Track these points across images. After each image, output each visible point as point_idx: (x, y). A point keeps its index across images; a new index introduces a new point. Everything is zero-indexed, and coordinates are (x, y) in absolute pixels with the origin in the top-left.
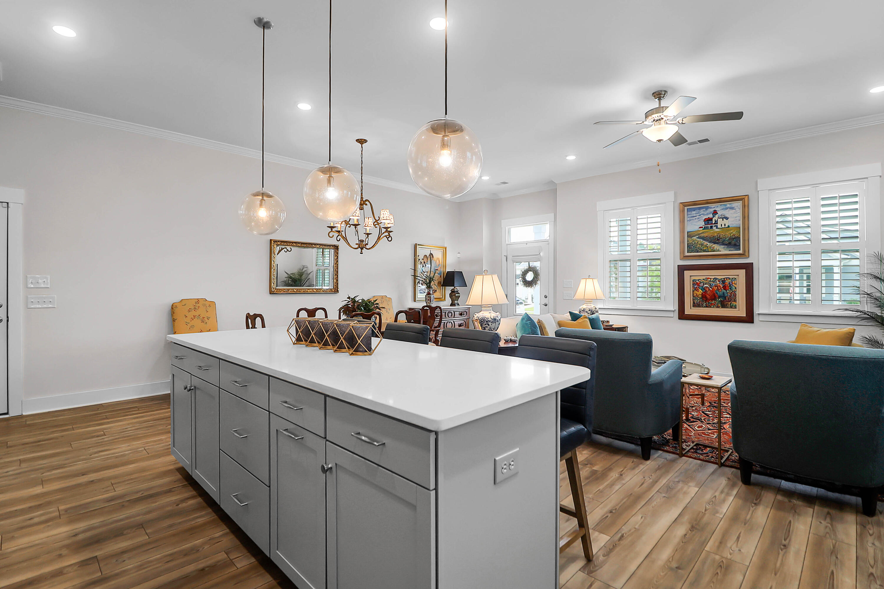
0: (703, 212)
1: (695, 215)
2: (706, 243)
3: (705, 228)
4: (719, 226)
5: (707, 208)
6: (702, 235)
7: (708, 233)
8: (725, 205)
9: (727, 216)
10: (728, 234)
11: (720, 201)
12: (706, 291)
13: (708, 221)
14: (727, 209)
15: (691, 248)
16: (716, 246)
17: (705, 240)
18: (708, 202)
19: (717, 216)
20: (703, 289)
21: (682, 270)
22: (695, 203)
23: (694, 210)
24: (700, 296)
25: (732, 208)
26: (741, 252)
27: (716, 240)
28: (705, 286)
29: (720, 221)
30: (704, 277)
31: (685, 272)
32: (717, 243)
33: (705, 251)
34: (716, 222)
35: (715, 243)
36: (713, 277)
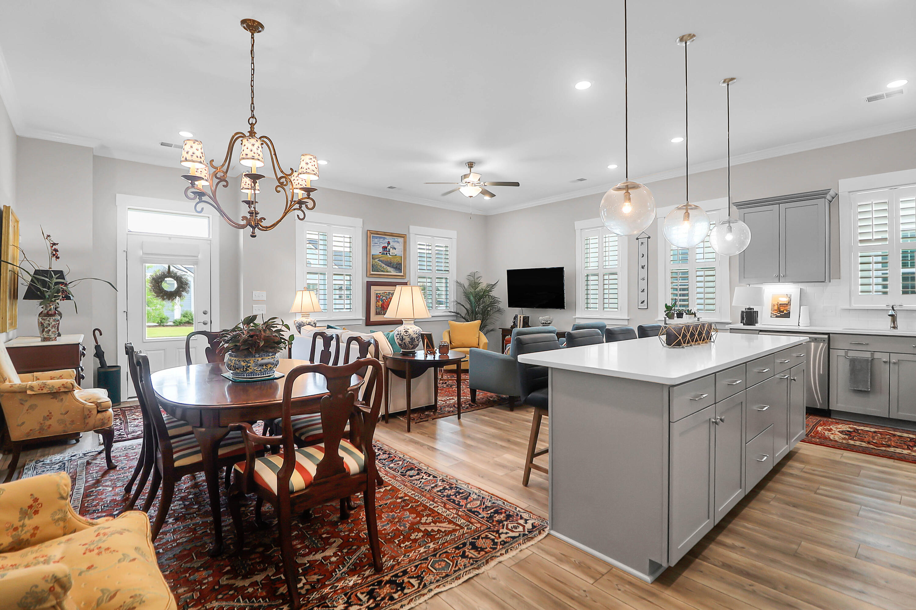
0: (382, 241)
1: (377, 242)
2: (383, 265)
3: (383, 254)
4: (391, 254)
5: (384, 238)
6: (381, 259)
7: (384, 258)
8: (394, 239)
9: (395, 247)
10: (396, 260)
11: (392, 235)
12: (384, 302)
13: (385, 248)
14: (395, 242)
15: (375, 268)
16: (389, 269)
17: (382, 263)
18: (385, 234)
19: (390, 246)
20: (382, 300)
21: (369, 285)
22: (377, 233)
23: (377, 238)
24: (380, 306)
25: (398, 242)
26: (402, 274)
27: (389, 264)
28: (384, 298)
29: (391, 249)
30: (383, 292)
31: (372, 287)
32: (389, 266)
33: (382, 271)
34: (389, 251)
35: (388, 266)
36: (388, 292)
